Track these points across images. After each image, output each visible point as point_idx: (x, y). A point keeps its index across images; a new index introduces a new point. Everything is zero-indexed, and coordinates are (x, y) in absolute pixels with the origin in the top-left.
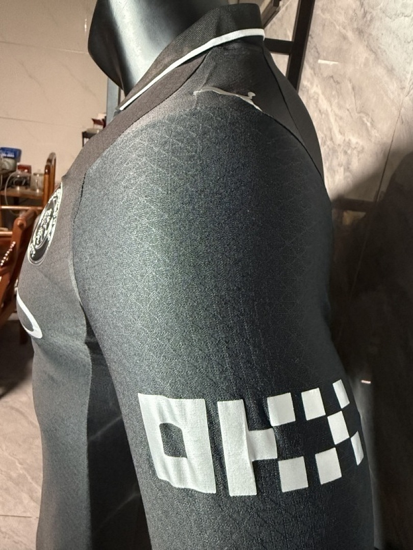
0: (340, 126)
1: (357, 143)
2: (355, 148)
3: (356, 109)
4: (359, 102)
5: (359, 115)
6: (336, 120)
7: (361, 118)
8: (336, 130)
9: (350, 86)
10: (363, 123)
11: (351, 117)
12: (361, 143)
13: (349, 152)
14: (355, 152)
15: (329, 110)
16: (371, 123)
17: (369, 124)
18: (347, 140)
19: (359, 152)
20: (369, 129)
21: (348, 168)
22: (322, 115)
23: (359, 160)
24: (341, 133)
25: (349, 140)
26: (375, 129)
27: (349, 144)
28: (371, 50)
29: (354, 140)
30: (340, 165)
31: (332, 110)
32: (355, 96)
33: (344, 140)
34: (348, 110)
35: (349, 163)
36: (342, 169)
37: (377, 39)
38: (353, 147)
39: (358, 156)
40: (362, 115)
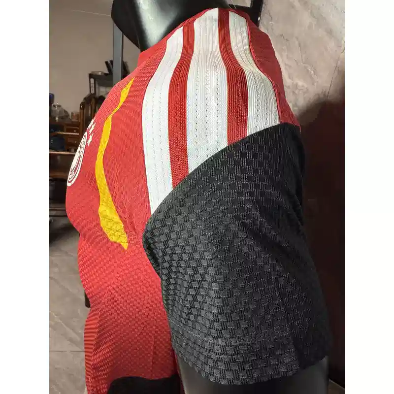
1: (303, 86)
3: (302, 60)
4: (304, 56)
5: (304, 65)
7: (305, 67)
9: (297, 43)
10: (308, 71)
12: (306, 86)
13: (297, 92)
16: (314, 71)
17: (312, 72)
19: (305, 93)
24: (290, 77)
28: (314, 17)
29: (300, 83)
31: (282, 60)
32: (301, 51)
37: (319, 9)
40: (306, 65)
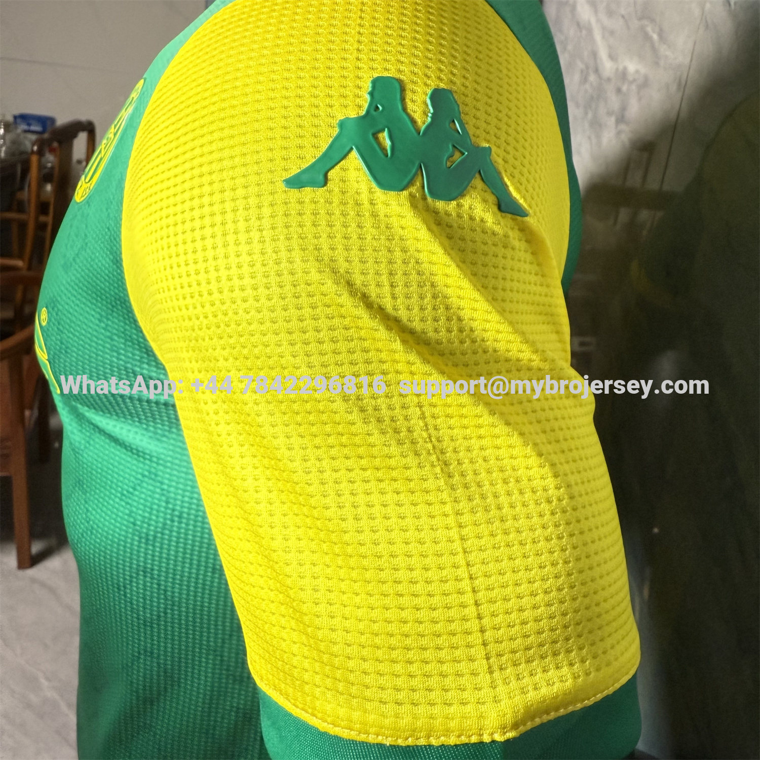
0: (610, 47)
2: (634, 80)
6: (603, 37)
8: (603, 54)
11: (628, 28)
14: (634, 87)
15: (593, 21)
18: (621, 67)
20: (657, 45)
21: (623, 116)
22: (581, 31)
23: (640, 99)
25: (625, 69)
26: (664, 43)
27: (623, 75)
30: (610, 114)
33: (617, 69)
34: (623, 17)
35: (623, 109)
36: (613, 119)
38: (630, 78)
39: (638, 93)
